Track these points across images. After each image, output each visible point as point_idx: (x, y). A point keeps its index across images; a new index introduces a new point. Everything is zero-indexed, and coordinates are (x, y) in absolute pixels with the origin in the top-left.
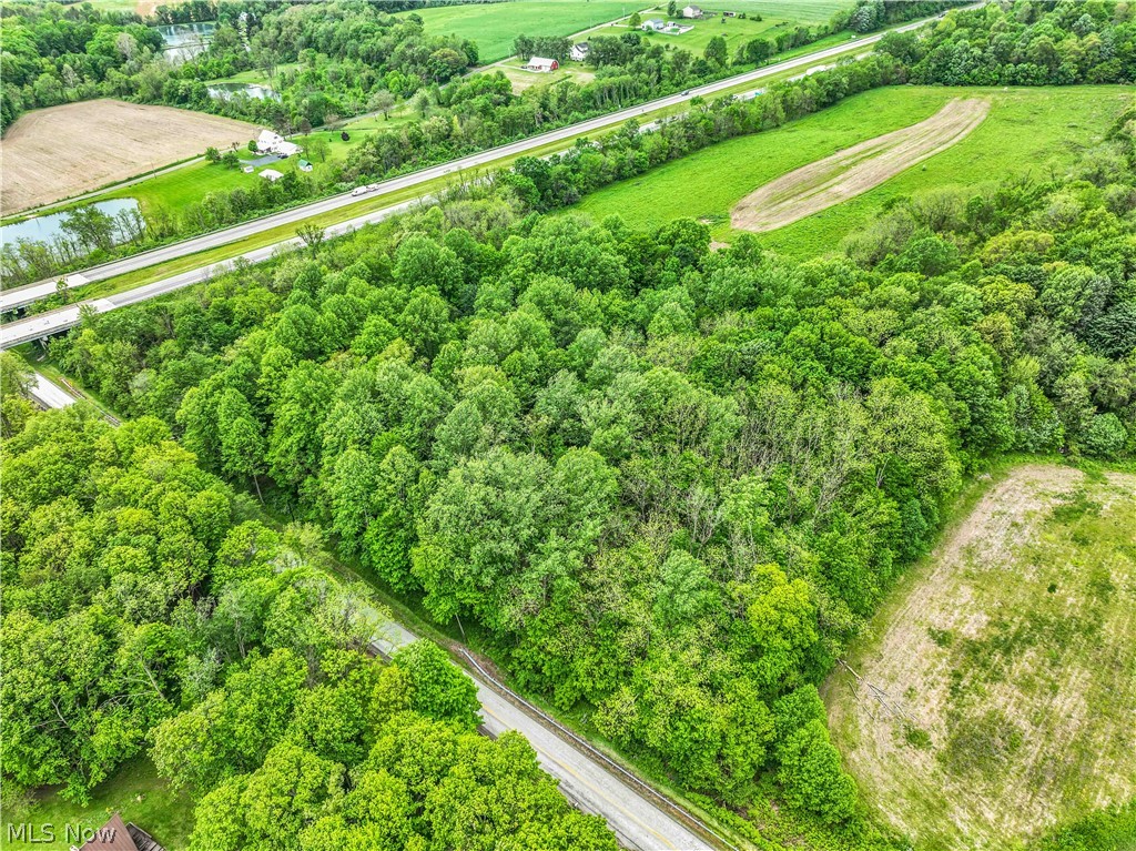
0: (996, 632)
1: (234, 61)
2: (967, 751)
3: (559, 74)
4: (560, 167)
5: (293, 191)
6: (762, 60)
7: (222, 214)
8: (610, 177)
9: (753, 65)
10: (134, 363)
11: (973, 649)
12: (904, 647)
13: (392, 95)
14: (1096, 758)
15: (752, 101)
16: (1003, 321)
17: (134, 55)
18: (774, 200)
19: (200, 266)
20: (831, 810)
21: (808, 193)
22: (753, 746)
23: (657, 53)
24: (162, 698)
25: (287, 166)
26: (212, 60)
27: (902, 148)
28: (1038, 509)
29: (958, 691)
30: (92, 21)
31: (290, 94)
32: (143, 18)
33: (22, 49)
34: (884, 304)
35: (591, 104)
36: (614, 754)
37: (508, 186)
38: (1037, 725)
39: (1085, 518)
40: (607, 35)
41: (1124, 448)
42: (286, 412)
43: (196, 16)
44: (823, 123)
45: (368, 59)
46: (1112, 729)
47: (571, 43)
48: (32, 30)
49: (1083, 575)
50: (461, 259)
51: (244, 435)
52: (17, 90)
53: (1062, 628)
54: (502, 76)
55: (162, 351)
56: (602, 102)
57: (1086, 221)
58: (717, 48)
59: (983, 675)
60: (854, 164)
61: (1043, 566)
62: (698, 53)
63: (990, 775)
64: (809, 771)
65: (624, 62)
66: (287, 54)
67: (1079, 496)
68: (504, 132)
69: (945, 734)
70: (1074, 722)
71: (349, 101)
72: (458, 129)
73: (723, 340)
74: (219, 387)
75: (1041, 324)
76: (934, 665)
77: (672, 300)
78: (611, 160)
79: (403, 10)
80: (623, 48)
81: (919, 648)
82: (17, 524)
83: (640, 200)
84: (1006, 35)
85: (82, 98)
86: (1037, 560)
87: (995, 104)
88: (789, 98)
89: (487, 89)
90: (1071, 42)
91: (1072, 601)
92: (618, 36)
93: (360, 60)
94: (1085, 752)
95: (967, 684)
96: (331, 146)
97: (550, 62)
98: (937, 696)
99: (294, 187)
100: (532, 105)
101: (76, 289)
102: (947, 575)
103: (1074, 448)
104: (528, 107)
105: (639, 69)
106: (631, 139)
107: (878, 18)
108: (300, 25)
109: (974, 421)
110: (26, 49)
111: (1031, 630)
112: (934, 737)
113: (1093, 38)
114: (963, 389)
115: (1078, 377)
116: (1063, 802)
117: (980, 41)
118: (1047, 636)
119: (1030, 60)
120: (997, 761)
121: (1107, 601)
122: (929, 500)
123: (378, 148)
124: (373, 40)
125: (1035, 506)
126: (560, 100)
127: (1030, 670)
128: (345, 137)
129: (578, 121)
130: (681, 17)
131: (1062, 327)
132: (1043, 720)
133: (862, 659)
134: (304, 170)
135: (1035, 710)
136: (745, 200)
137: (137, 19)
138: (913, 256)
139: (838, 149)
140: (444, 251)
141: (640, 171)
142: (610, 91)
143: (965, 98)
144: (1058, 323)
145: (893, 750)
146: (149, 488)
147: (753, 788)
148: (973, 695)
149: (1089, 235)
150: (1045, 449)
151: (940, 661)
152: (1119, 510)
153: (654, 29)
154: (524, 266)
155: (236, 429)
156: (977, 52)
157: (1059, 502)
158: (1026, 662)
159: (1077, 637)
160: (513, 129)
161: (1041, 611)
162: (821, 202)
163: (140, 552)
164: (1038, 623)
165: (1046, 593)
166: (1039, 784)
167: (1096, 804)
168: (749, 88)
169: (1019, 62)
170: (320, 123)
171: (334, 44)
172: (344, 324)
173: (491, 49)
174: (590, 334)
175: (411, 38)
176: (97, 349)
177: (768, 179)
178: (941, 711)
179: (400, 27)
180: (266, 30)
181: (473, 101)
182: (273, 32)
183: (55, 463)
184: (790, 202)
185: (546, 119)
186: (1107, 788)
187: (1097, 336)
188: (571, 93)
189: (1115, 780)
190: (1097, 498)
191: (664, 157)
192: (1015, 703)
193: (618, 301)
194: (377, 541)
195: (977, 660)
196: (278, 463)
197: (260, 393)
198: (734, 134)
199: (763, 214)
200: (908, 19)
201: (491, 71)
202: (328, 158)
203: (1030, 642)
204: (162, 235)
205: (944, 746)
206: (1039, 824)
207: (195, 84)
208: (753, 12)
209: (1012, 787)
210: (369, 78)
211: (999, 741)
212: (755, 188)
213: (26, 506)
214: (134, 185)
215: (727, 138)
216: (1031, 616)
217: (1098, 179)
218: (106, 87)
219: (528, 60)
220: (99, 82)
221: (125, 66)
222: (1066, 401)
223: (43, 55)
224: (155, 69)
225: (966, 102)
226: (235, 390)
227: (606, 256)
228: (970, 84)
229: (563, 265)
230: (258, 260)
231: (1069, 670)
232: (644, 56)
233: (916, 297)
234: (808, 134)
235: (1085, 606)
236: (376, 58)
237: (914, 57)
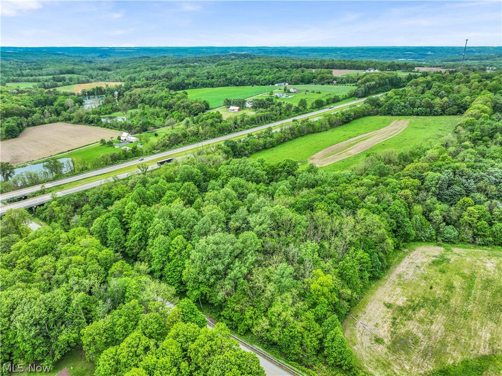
0: (409, 303)
1: (112, 108)
2: (398, 345)
3: (241, 112)
4: (241, 144)
5: (135, 153)
6: (321, 107)
7: (107, 162)
8: (261, 148)
9: (317, 109)
10: (72, 214)
11: (401, 309)
12: (374, 309)
13: (175, 120)
14: (448, 346)
15: (317, 121)
16: (408, 192)
17: (72, 106)
18: (326, 156)
19: (98, 180)
20: (344, 363)
21: (339, 153)
22: (314, 339)
23: (280, 104)
24: (86, 323)
25: (132, 145)
26: (103, 108)
27: (375, 137)
28: (426, 261)
29: (395, 324)
30: (57, 94)
31: (134, 120)
32: (76, 94)
33: (28, 105)
34: (362, 185)
35: (254, 122)
36: (261, 349)
37: (221, 150)
38: (425, 335)
39: (444, 264)
40: (260, 98)
41: (458, 239)
42: (135, 224)
43: (97, 93)
44: (345, 129)
45: (166, 107)
46: (454, 336)
47: (246, 101)
48: (33, 98)
49: (443, 283)
50: (202, 173)
51: (118, 235)
52: (26, 119)
53: (435, 302)
54: (219, 113)
55: (84, 208)
56: (258, 122)
57: (440, 159)
58: (303, 103)
59: (405, 318)
60: (356, 143)
61: (428, 281)
62: (296, 104)
63: (407, 353)
64: (335, 347)
65: (267, 108)
66: (133, 106)
67: (442, 256)
68: (219, 132)
69: (390, 339)
70: (439, 334)
71: (158, 122)
72: (201, 131)
73: (302, 197)
74: (108, 217)
75: (423, 194)
76: (386, 315)
77: (283, 185)
78: (261, 141)
79: (180, 90)
80: (266, 103)
81: (380, 309)
82: (30, 264)
83: (273, 156)
84: (412, 98)
85: (50, 122)
86: (426, 278)
87: (411, 122)
88: (331, 120)
89: (213, 117)
90: (438, 100)
91: (439, 292)
92: (265, 99)
93: (162, 107)
94: (443, 344)
95: (399, 321)
96: (150, 138)
97: (237, 108)
98: (387, 326)
99: (136, 152)
100: (231, 122)
101: (48, 189)
102: (391, 284)
103: (439, 239)
104: (229, 123)
105: (272, 110)
106: (269, 133)
107: (365, 92)
108: (139, 95)
109: (398, 227)
110: (30, 104)
111: (423, 302)
112: (386, 340)
113: (446, 99)
114: (394, 215)
115: (437, 212)
116: (435, 362)
117: (403, 100)
118: (429, 304)
119: (423, 106)
120: (410, 348)
121: (452, 292)
122: (381, 254)
123: (169, 138)
124: (168, 100)
125: (425, 260)
126: (241, 121)
127: (422, 316)
128: (156, 135)
129: (248, 128)
130: (289, 92)
131: (431, 195)
132: (427, 333)
133: (358, 314)
134: (139, 146)
135: (424, 330)
136: (314, 156)
137: (74, 94)
138: (375, 171)
139: (350, 138)
140: (195, 170)
141: (273, 146)
142: (261, 118)
143: (399, 120)
144: (430, 193)
145: (370, 345)
146: (82, 250)
147: (315, 358)
148: (401, 325)
149: (440, 163)
150: (429, 240)
151: (388, 314)
152: (457, 261)
153: (279, 96)
154: (227, 175)
155: (115, 232)
156: (403, 104)
157: (434, 258)
158: (421, 313)
159: (441, 305)
160: (223, 131)
161: (427, 296)
162: (344, 156)
163: (81, 270)
164: (426, 300)
165: (429, 290)
166: (426, 355)
167: (448, 363)
168: (316, 117)
169: (419, 107)
170: (146, 130)
171: (152, 102)
172: (157, 195)
173: (214, 103)
174: (251, 195)
175: (183, 99)
176: (57, 209)
177: (323, 148)
178: (389, 331)
179: (179, 95)
180: (126, 97)
181: (207, 121)
182: (128, 98)
183: (45, 242)
184: (331, 156)
185: (236, 128)
186: (452, 357)
187: (445, 199)
188: (246, 119)
189: (455, 354)
190: (448, 257)
191: (282, 141)
192: (417, 328)
193: (263, 187)
194: (170, 271)
195: (402, 313)
196: (130, 246)
197: (124, 220)
198: (309, 133)
199: (321, 161)
200: (377, 93)
201: (215, 111)
202: (149, 142)
203: (422, 307)
204: (82, 170)
205: (389, 343)
206: (426, 370)
207: (96, 116)
208: (317, 90)
209: (415, 357)
210: (166, 114)
211: (410, 341)
212: (318, 151)
213: (34, 258)
214: (70, 152)
215: (307, 134)
216: (423, 298)
217: (446, 146)
218: (60, 118)
219: (229, 107)
220: (57, 116)
221: (68, 111)
222: (435, 221)
223: (36, 107)
224: (80, 111)
225: (400, 121)
226: (115, 218)
227: (259, 171)
228: (401, 115)
229: (242, 174)
230: (121, 178)
231: (437, 316)
232: (274, 106)
233: (374, 182)
234: (339, 132)
235: (444, 294)
236: (169, 107)
237: (379, 105)
